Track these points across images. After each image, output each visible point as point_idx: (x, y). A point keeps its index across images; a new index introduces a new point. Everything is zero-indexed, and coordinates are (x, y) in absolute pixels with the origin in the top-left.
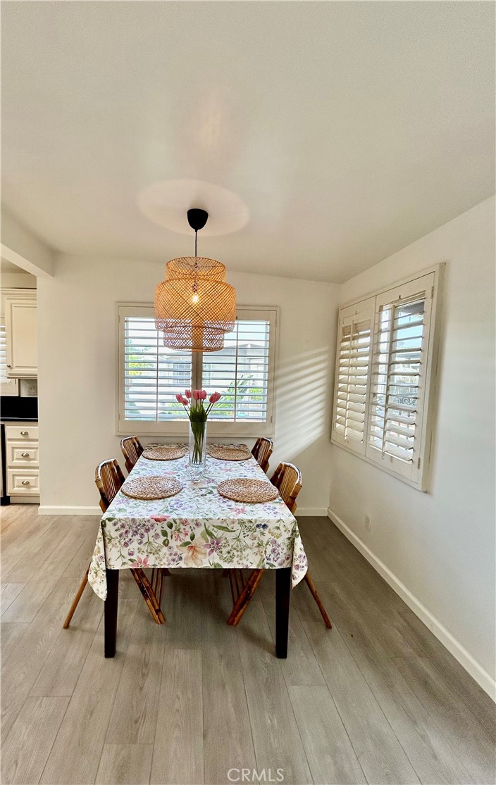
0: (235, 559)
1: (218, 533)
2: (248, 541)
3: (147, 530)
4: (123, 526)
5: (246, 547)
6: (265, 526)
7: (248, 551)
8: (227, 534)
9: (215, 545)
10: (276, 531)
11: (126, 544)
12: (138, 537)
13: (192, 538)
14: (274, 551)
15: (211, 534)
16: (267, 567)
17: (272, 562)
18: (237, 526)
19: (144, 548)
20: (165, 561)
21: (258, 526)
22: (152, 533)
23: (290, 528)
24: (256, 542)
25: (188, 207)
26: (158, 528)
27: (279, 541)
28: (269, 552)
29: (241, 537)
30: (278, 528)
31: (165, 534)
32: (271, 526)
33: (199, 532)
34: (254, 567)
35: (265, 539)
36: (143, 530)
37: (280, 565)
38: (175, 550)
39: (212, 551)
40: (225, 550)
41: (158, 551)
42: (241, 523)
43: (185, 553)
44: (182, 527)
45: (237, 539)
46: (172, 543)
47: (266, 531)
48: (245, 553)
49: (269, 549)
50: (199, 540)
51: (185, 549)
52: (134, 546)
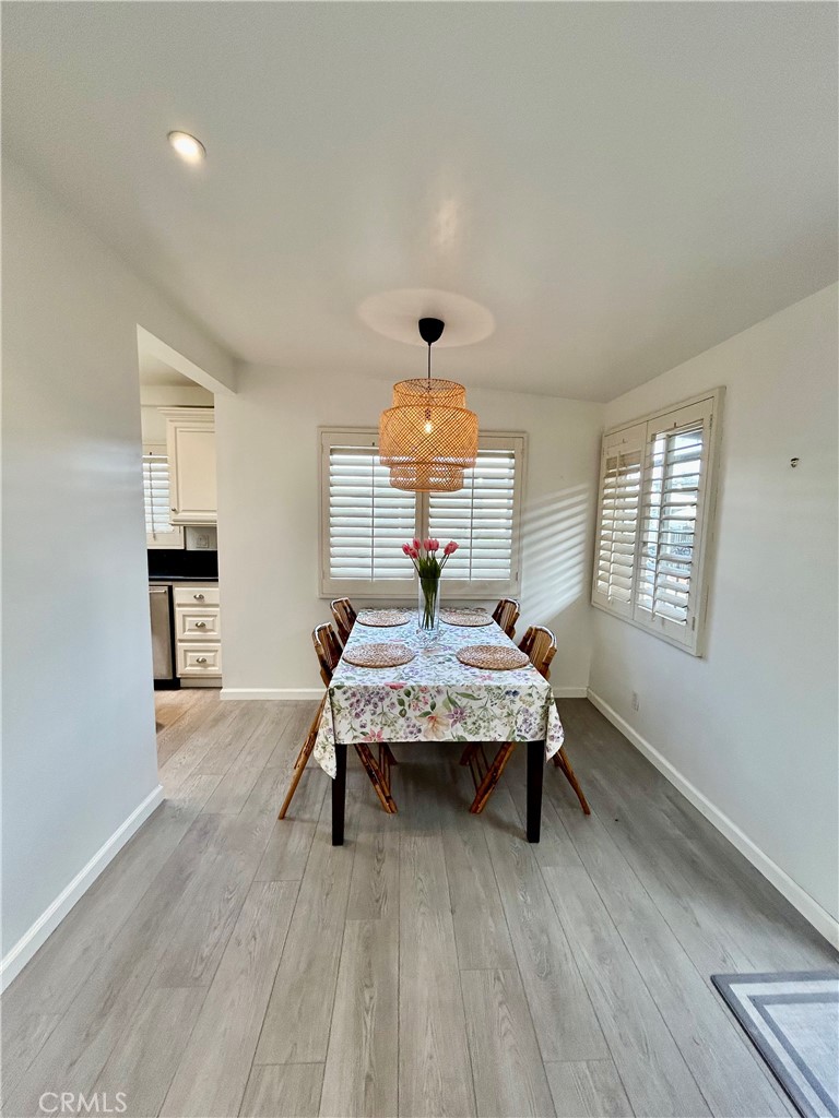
0: (482, 731)
1: (462, 702)
2: (497, 711)
3: (382, 699)
4: (354, 695)
5: (494, 717)
6: (515, 693)
7: (496, 722)
8: (472, 703)
9: (459, 715)
10: (528, 698)
11: (357, 715)
12: (371, 707)
13: (433, 707)
14: (525, 721)
15: (454, 703)
16: (518, 739)
17: (523, 734)
18: (483, 693)
19: (378, 719)
20: (401, 733)
21: (507, 693)
22: (387, 702)
23: (544, 695)
24: (505, 711)
25: (420, 315)
26: (394, 697)
27: (532, 710)
28: (520, 722)
29: (488, 705)
30: (530, 695)
31: (401, 703)
32: (522, 693)
33: (440, 700)
34: (503, 739)
35: (515, 708)
36: (377, 699)
37: (533, 737)
38: (414, 721)
39: (455, 722)
40: (469, 721)
41: (393, 723)
42: (489, 689)
43: (425, 724)
44: (422, 695)
45: (484, 708)
46: (410, 713)
47: (517, 699)
48: (492, 724)
49: (520, 719)
50: (441, 710)
51: (425, 720)
52: (366, 717)
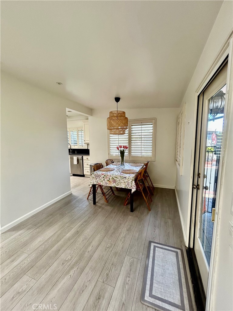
0: (119, 185)
1: (115, 179)
2: (122, 181)
3: (100, 176)
4: (95, 175)
5: (121, 183)
6: (126, 178)
7: (122, 184)
8: (117, 179)
9: (115, 181)
10: (128, 179)
11: (96, 179)
12: (98, 178)
13: (110, 179)
14: (128, 184)
15: (113, 179)
16: (126, 188)
17: (127, 187)
18: (119, 177)
19: (100, 180)
20: (104, 184)
21: (124, 178)
22: (101, 177)
23: (132, 179)
24: (124, 181)
26: (102, 176)
27: (129, 182)
28: (127, 184)
29: (120, 180)
30: (129, 178)
31: (104, 178)
32: (127, 178)
33: (111, 178)
34: (123, 188)
35: (126, 181)
36: (99, 176)
37: (130, 188)
38: (106, 181)
39: (114, 183)
40: (117, 183)
41: (102, 181)
42: (120, 176)
43: (108, 183)
44: (107, 176)
45: (119, 180)
46: (105, 180)
47: (126, 179)
48: (121, 184)
49: (127, 183)
50: (111, 180)
51: (108, 181)
52: (98, 180)
